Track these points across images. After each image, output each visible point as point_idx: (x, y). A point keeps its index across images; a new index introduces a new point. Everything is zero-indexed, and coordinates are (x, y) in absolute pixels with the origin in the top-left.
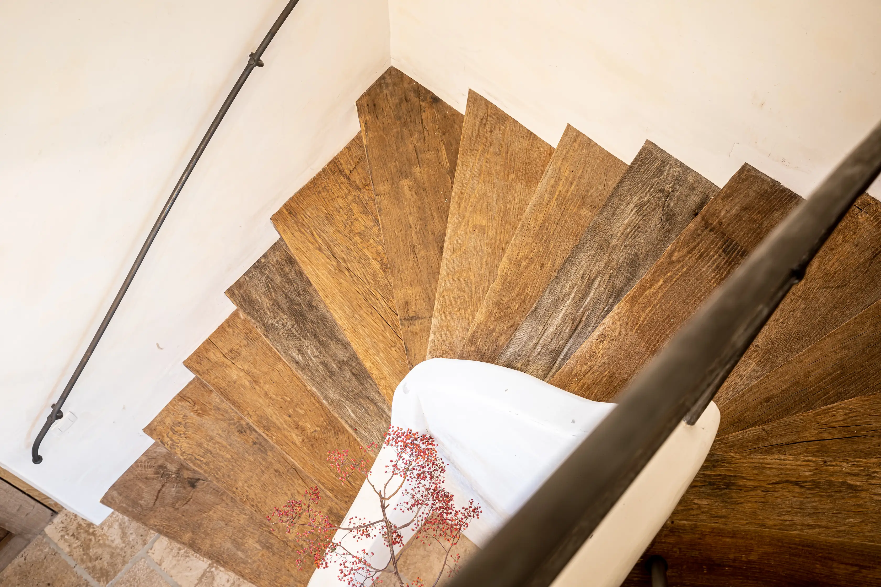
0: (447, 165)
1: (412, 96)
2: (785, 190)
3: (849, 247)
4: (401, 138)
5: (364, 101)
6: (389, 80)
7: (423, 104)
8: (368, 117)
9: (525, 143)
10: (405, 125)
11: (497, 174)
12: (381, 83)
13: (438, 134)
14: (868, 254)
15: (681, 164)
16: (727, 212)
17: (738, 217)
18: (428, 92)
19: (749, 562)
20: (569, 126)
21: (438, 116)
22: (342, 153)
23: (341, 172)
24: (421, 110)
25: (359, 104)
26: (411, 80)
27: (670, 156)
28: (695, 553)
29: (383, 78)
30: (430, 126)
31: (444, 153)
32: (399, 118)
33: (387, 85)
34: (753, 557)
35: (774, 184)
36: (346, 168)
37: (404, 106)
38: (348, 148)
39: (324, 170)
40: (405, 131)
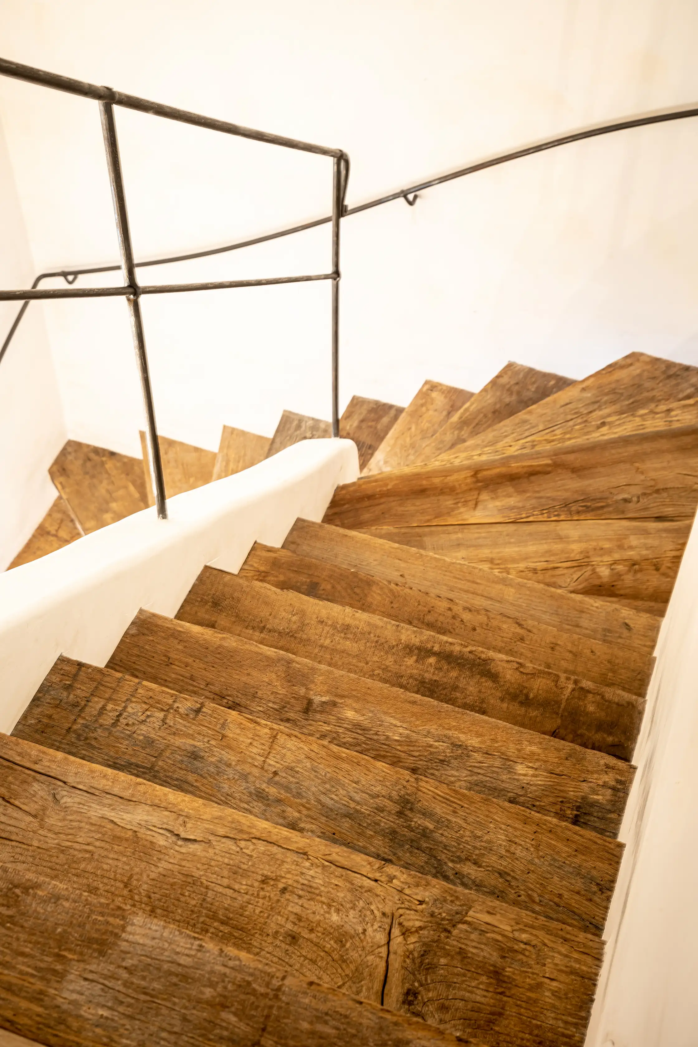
0: (137, 495)
1: (92, 455)
2: (384, 405)
3: (431, 412)
4: (92, 487)
5: (55, 469)
6: (70, 449)
7: (104, 459)
8: (62, 479)
9: (194, 455)
10: (93, 477)
11: (180, 480)
12: (64, 453)
13: (123, 476)
14: (445, 413)
15: (313, 419)
16: (351, 426)
17: (359, 427)
18: (104, 450)
19: (388, 490)
20: (225, 427)
21: (118, 464)
22: (45, 520)
23: (48, 533)
24: (103, 464)
25: (51, 473)
26: (88, 446)
27: (304, 416)
28: (358, 494)
29: (64, 449)
30: (114, 472)
31: (132, 488)
32: (86, 473)
33: (70, 453)
34: (389, 487)
35: (377, 403)
36: (52, 530)
37: (89, 464)
38: (49, 515)
39: (34, 536)
40: (95, 481)
